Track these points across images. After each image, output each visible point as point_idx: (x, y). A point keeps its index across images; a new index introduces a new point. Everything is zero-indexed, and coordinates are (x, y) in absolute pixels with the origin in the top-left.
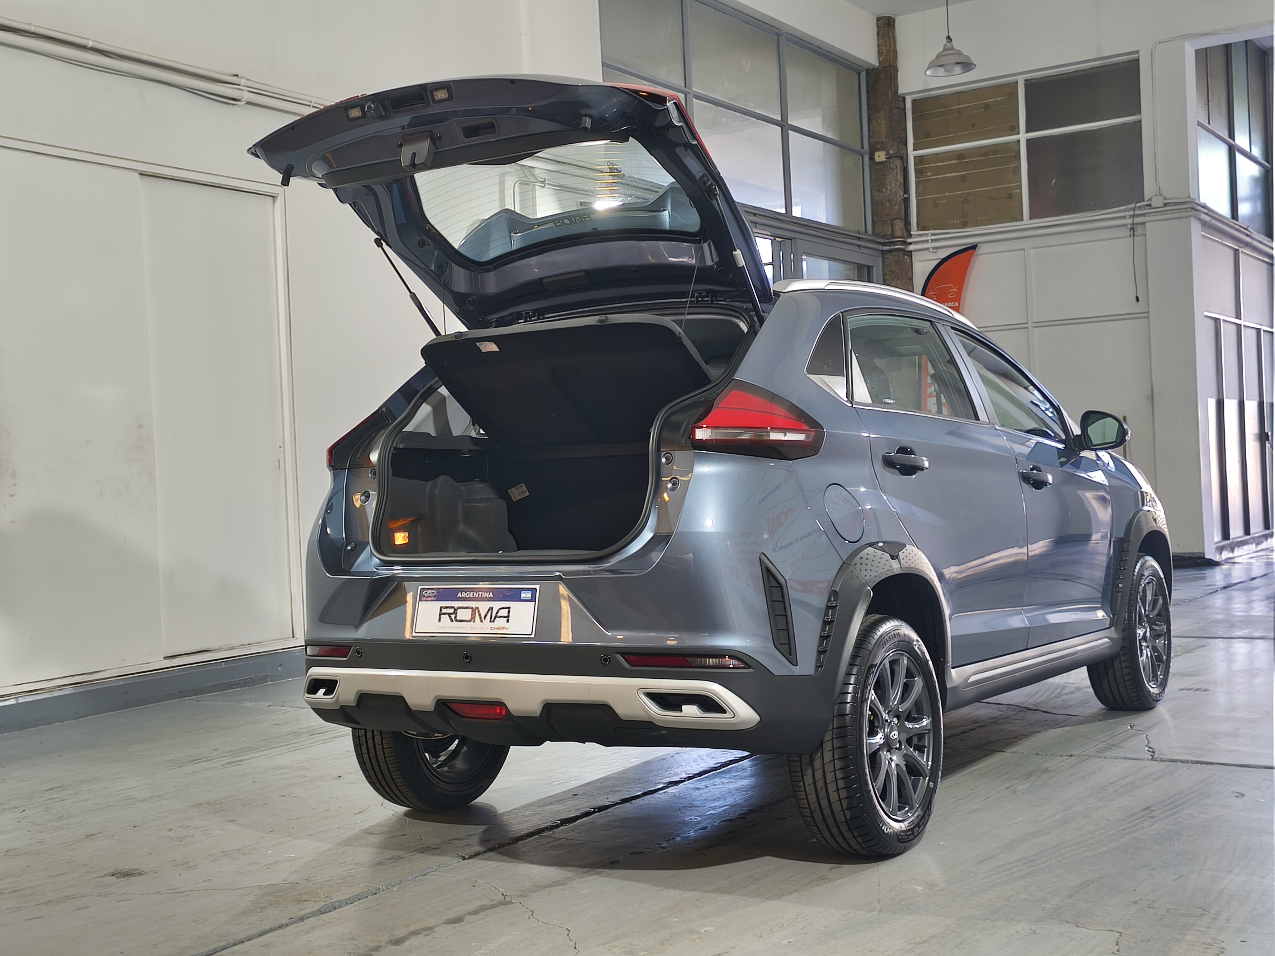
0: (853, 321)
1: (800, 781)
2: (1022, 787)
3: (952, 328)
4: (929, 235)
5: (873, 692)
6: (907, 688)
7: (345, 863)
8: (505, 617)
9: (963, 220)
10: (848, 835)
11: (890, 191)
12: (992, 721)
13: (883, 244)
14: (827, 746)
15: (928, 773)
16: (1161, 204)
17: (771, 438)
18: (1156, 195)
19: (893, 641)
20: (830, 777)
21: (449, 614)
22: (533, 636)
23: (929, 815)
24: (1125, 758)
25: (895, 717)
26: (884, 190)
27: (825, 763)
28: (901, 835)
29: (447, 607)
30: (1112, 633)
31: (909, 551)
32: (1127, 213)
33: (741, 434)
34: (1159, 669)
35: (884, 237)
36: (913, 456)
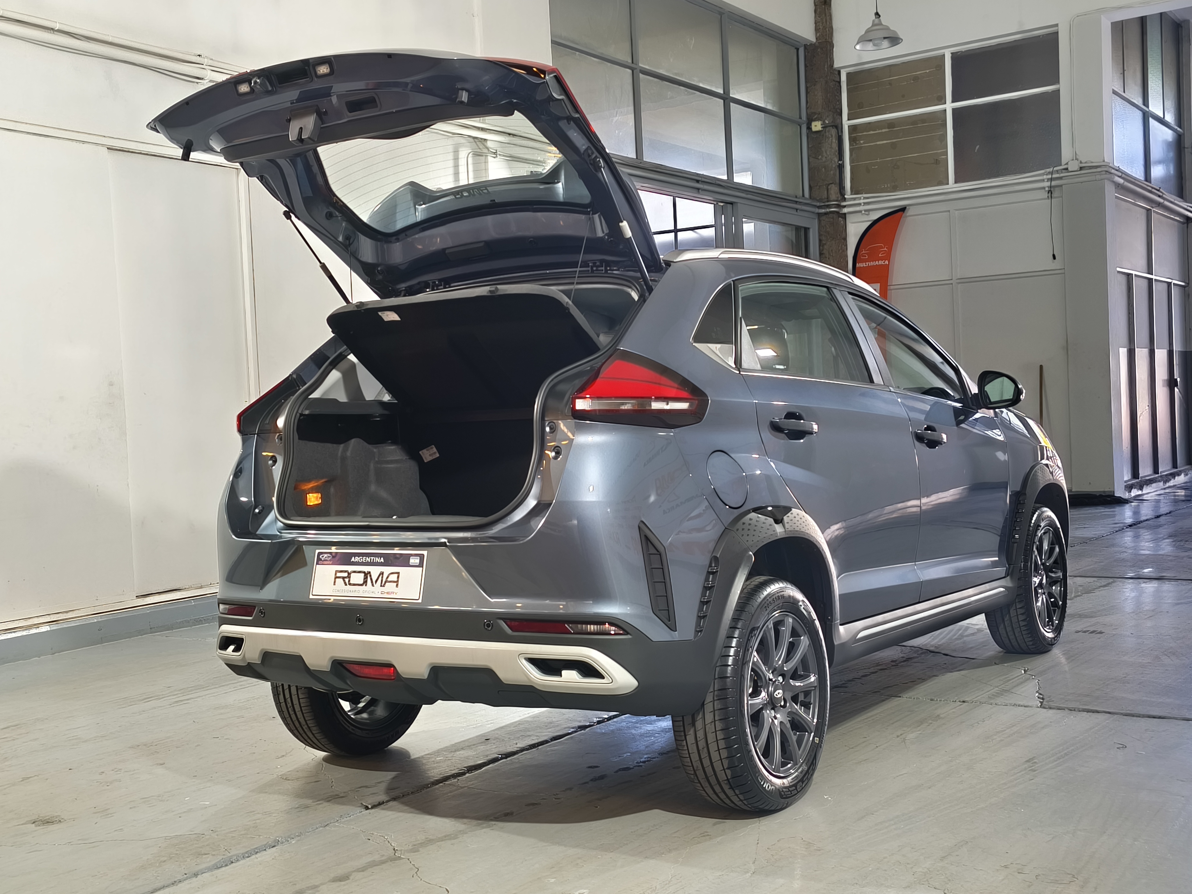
0: (745, 289)
1: (683, 740)
2: (911, 736)
3: (850, 293)
4: (862, 198)
5: (755, 654)
6: (792, 648)
7: (254, 811)
8: (394, 582)
9: (893, 184)
10: (730, 792)
11: (826, 157)
12: (894, 664)
13: (819, 207)
14: (708, 708)
15: (813, 729)
16: (1076, 168)
17: (653, 408)
18: (1073, 160)
19: (776, 603)
20: (711, 738)
21: (344, 578)
22: (420, 601)
23: (814, 770)
24: (1015, 705)
25: (780, 676)
26: (820, 157)
27: (706, 724)
28: (783, 791)
29: (341, 571)
30: (1007, 582)
31: (795, 514)
32: (1045, 177)
33: (623, 404)
34: (1054, 615)
35: (820, 201)
36: (802, 421)
